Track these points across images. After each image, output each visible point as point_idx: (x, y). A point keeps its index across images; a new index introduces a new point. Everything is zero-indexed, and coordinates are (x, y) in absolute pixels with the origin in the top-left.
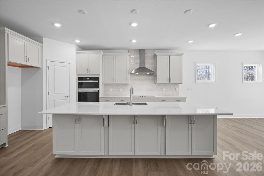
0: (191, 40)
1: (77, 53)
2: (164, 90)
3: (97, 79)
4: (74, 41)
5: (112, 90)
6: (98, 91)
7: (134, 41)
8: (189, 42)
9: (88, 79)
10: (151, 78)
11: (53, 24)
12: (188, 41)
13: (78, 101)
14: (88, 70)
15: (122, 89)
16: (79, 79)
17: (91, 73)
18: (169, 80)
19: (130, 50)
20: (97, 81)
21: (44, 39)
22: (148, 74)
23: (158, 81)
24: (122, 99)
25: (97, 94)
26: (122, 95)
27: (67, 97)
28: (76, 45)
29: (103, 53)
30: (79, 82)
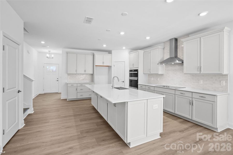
1: (129, 54)
3: (137, 70)
5: (152, 79)
6: (137, 79)
11: (103, 45)
13: (130, 86)
14: (133, 65)
18: (200, 69)
20: (137, 72)
22: (173, 64)
23: (185, 71)
25: (137, 81)
27: (123, 82)
28: (128, 49)
29: (143, 51)
30: (130, 73)
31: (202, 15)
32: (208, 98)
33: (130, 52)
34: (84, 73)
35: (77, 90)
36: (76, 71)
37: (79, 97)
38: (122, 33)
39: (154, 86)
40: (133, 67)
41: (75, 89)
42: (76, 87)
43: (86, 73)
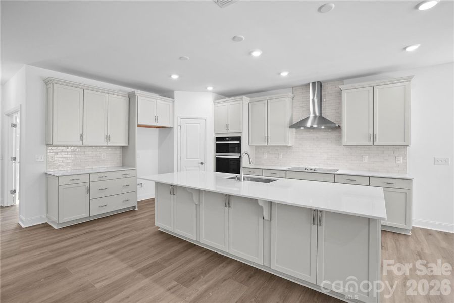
0: (413, 45)
1: (215, 103)
2: (366, 159)
3: (239, 139)
4: (206, 88)
5: (266, 156)
6: (239, 157)
7: (284, 74)
8: (408, 49)
9: (227, 139)
10: (333, 134)
11: (170, 76)
12: (405, 49)
13: (216, 171)
14: (227, 126)
15: (281, 155)
16: (218, 139)
17: (231, 131)
18: (373, 138)
19: (294, 87)
20: (238, 142)
21: (176, 94)
22: (323, 127)
23: (345, 141)
24: (274, 172)
25: (238, 161)
26: (281, 166)
27: (202, 163)
28: (213, 92)
29: (249, 99)
30: (216, 144)
31: (410, 49)
32: (397, 184)
33: (217, 100)
34: (106, 144)
35: (88, 192)
36: (82, 137)
37: (96, 212)
38: (256, 54)
39: (285, 168)
40: (226, 132)
41: (84, 190)
42: (87, 185)
43: (110, 144)
